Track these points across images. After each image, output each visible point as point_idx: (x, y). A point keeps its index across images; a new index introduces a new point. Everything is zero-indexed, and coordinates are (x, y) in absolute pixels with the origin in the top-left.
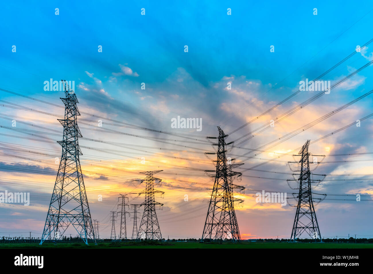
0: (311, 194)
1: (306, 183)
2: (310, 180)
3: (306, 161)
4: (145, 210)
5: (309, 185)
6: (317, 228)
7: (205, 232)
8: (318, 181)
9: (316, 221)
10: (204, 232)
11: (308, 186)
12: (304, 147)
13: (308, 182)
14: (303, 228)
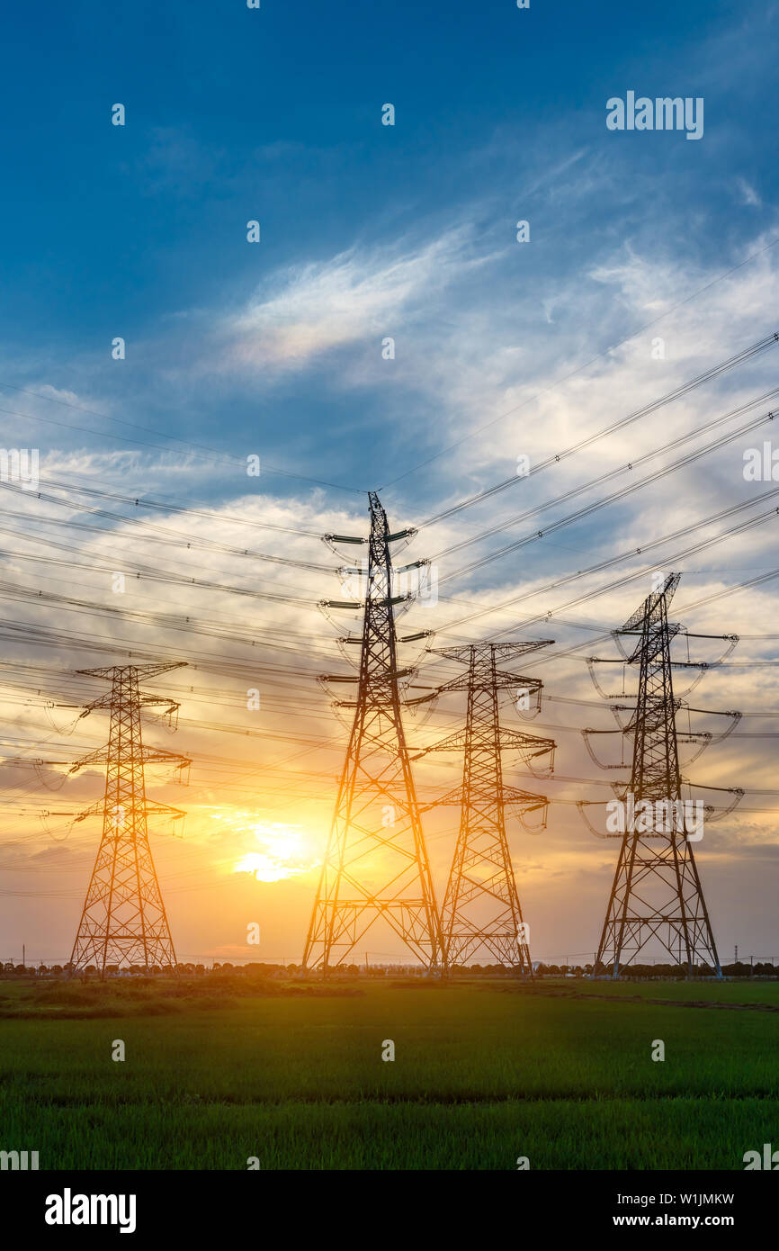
0: (678, 789)
1: (660, 742)
2: (674, 733)
3: (659, 657)
4: (104, 836)
5: (668, 753)
6: (701, 923)
7: (312, 939)
8: (702, 739)
9: (697, 894)
10: (309, 936)
11: (667, 757)
12: (653, 604)
13: (666, 740)
14: (646, 921)
